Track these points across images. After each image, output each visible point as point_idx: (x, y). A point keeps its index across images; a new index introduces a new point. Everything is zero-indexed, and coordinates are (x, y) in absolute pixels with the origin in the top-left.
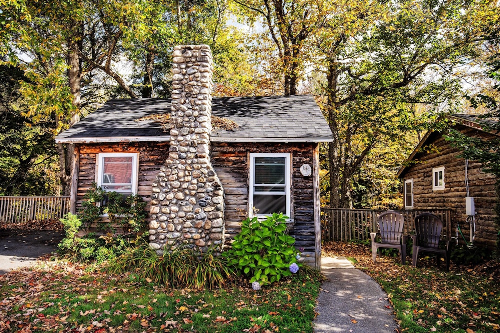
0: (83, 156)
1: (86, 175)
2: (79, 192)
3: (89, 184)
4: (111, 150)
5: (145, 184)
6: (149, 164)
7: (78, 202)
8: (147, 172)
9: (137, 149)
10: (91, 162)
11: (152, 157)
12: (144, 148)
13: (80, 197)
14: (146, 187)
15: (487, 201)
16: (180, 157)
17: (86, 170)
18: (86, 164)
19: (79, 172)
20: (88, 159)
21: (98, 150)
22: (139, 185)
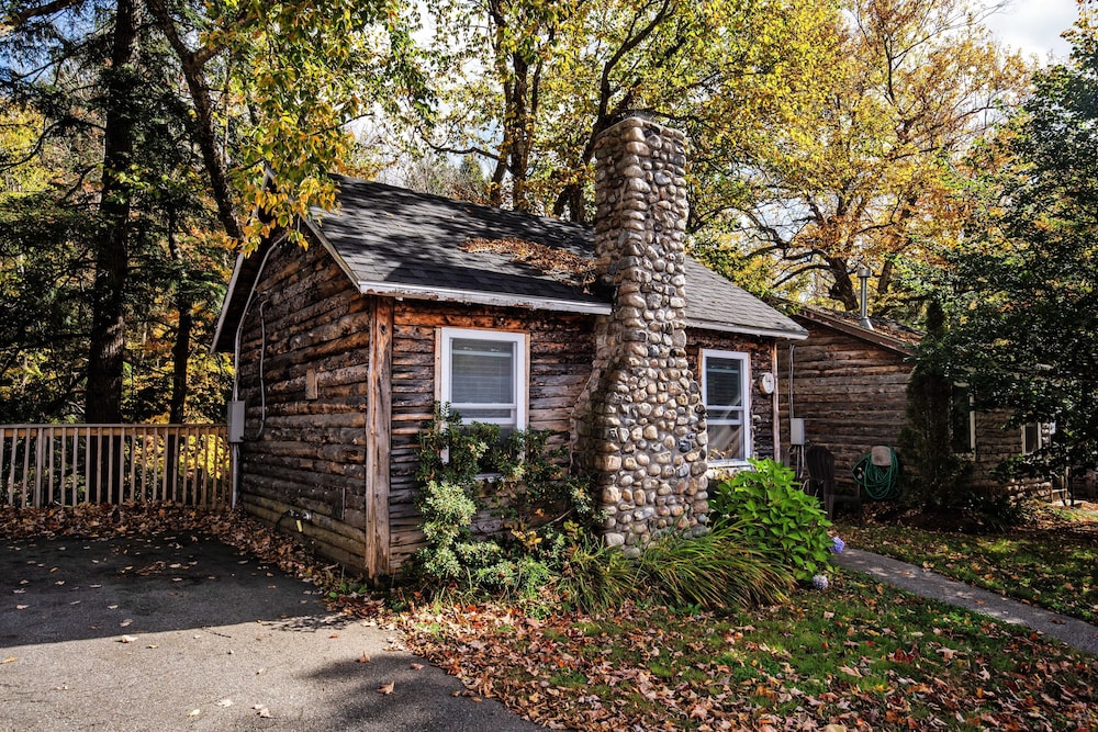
0: (402, 331)
1: (411, 382)
2: (396, 425)
3: (419, 404)
4: (469, 321)
5: (541, 406)
6: (548, 362)
7: (394, 453)
8: (545, 378)
9: (524, 324)
10: (422, 347)
11: (553, 346)
12: (539, 324)
13: (399, 438)
14: (545, 412)
15: (829, 425)
16: (651, 355)
17: (409, 369)
18: (409, 354)
19: (393, 372)
20: (413, 339)
21: (438, 320)
22: (531, 408)
